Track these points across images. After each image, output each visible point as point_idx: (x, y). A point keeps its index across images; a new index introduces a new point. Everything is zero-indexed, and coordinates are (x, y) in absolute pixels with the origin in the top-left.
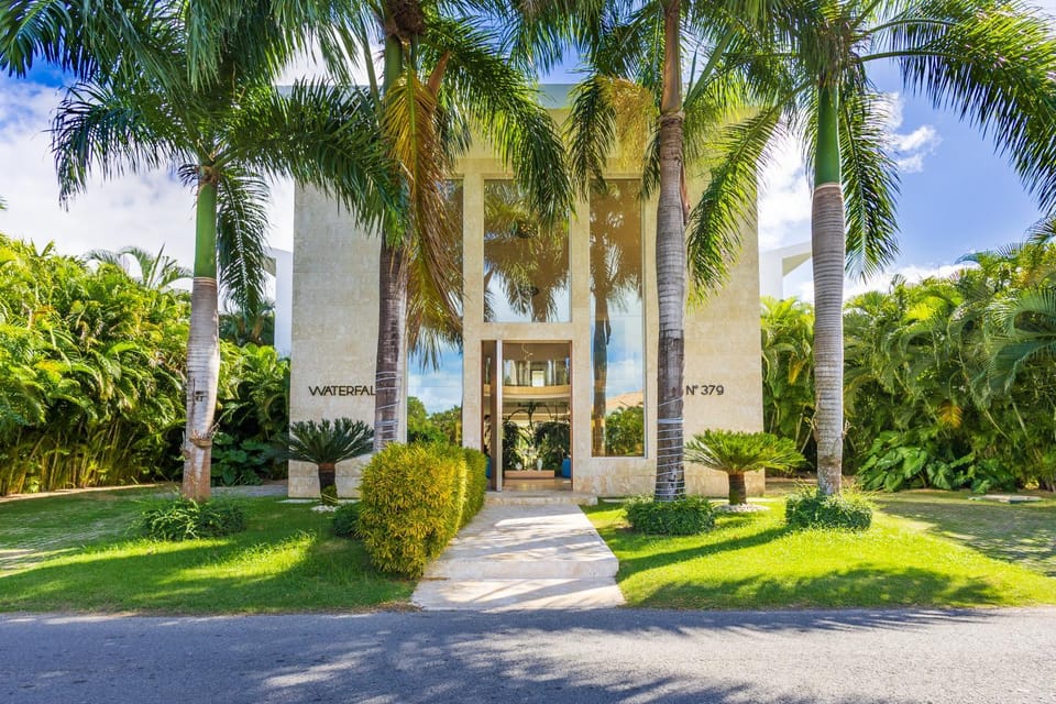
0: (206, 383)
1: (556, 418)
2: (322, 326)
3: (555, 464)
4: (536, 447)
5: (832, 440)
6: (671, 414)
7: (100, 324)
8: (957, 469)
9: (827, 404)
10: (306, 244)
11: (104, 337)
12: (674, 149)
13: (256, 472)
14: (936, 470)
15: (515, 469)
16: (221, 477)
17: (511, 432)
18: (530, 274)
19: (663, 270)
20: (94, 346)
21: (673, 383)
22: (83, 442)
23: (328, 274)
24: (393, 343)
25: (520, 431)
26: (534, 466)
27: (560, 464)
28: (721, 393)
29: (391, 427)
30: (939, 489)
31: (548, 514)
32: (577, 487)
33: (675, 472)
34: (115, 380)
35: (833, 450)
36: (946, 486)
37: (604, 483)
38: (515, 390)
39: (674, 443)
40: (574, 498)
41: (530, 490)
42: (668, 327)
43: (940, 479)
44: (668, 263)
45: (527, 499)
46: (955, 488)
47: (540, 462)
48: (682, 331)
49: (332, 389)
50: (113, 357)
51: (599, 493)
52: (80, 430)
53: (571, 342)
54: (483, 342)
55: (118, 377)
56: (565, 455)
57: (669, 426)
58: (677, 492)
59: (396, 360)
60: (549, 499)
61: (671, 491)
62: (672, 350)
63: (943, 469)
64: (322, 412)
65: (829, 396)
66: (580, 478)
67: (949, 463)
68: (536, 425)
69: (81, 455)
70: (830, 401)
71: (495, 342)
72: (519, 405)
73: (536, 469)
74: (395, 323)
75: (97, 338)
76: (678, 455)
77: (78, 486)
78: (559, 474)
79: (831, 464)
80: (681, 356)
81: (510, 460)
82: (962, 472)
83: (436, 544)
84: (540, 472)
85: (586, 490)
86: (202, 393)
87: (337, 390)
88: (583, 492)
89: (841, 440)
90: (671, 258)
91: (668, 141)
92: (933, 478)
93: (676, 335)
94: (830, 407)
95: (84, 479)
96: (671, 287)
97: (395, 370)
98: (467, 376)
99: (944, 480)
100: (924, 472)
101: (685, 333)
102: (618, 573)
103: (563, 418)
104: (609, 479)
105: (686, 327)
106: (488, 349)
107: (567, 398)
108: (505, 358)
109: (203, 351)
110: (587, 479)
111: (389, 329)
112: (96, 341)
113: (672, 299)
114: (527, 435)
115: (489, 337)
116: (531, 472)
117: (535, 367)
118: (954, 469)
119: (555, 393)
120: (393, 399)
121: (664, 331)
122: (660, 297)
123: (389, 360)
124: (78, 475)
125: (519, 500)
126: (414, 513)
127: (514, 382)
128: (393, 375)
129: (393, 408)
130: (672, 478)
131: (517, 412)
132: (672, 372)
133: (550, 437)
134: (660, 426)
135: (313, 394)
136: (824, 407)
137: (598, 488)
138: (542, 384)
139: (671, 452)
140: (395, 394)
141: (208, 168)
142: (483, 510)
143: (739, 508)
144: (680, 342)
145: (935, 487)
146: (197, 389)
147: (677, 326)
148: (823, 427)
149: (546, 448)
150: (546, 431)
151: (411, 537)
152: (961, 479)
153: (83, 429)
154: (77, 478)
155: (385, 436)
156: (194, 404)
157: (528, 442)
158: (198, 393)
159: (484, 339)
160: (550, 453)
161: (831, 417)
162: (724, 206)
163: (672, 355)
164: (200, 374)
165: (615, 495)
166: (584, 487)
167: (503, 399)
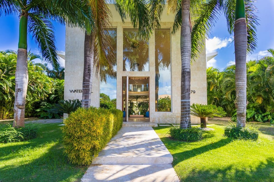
0: (22, 86)
1: (144, 101)
2: (74, 71)
3: (144, 113)
4: (138, 108)
5: (243, 108)
6: (186, 98)
7: (6, 70)
8: (264, 116)
9: (241, 95)
10: (69, 47)
11: (7, 74)
12: (187, 6)
13: (59, 115)
14: (258, 116)
15: (133, 115)
16: (48, 116)
17: (132, 104)
18: (137, 59)
19: (183, 48)
20: (3, 77)
21: (187, 87)
22: (4, 106)
23: (76, 56)
24: (88, 72)
25: (134, 104)
26: (138, 113)
27: (145, 113)
28: (194, 93)
29: (88, 102)
30: (259, 122)
31: (142, 130)
32: (151, 121)
33: (188, 118)
34: (10, 87)
35: (243, 111)
36: (261, 121)
37: (159, 120)
38: (133, 92)
39: (187, 108)
40: (151, 125)
41: (137, 121)
42: (185, 67)
43: (259, 119)
44: (185, 45)
45: (136, 125)
46: (264, 122)
47: (140, 113)
48: (190, 69)
49: (77, 91)
50: (9, 80)
51: (158, 122)
52: (3, 103)
53: (149, 77)
54: (123, 77)
55: (11, 86)
56: (146, 110)
57: (185, 102)
58: (188, 125)
59: (90, 78)
60: (143, 125)
61: (186, 125)
62: (187, 76)
63: (260, 116)
64: (74, 98)
65: (241, 92)
66: (152, 118)
67: (261, 114)
68: (138, 103)
69: (4, 110)
70: (242, 94)
71: (126, 77)
72: (134, 97)
73: (138, 114)
74: (89, 65)
75: (4, 74)
76: (188, 112)
77: (3, 119)
78: (145, 116)
79: (243, 116)
80: (190, 78)
81: (131, 112)
82: (266, 117)
83: (96, 151)
84: (140, 115)
85: (154, 122)
86: (20, 89)
87: (78, 91)
88: (153, 123)
89: (246, 107)
90: (186, 43)
91: (185, 3)
92: (257, 119)
93: (188, 70)
94: (242, 96)
95: (5, 117)
96: (186, 53)
97: (89, 82)
98: (118, 87)
99: (260, 119)
100: (254, 117)
101: (191, 70)
102: (173, 162)
103: (146, 101)
104: (161, 119)
105: (191, 68)
106: (124, 79)
107: (148, 95)
108: (130, 83)
109: (21, 74)
110: (154, 118)
111: (87, 67)
112: (4, 75)
113: (187, 58)
114: (136, 105)
115: (124, 76)
116: (137, 115)
117: (138, 87)
118: (263, 116)
119: (144, 93)
120: (89, 92)
121: (184, 69)
122: (182, 58)
123: (87, 78)
124: (3, 116)
125: (133, 125)
126: (85, 139)
127: (132, 90)
128: (89, 84)
129: (88, 95)
130: (187, 120)
131: (133, 99)
132: (187, 83)
133: (142, 105)
134: (182, 102)
135: (71, 92)
136: (240, 96)
137: (157, 121)
138: (140, 91)
139: (186, 111)
140: (89, 90)
141: (23, 10)
142: (122, 129)
143: (204, 129)
144: (189, 73)
145: (258, 121)
146: (18, 88)
147: (188, 67)
148: (240, 103)
149: (141, 108)
150: (141, 104)
151: (84, 149)
152: (266, 119)
153: (4, 102)
154: (3, 117)
155: (85, 105)
156: (17, 93)
157: (136, 107)
158: (19, 89)
159: (123, 76)
160: (142, 110)
161: (242, 99)
162: (199, 33)
163: (187, 77)
164: (20, 83)
165: (162, 123)
166: (153, 121)
167: (129, 95)
